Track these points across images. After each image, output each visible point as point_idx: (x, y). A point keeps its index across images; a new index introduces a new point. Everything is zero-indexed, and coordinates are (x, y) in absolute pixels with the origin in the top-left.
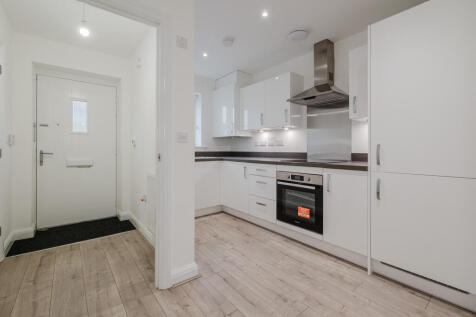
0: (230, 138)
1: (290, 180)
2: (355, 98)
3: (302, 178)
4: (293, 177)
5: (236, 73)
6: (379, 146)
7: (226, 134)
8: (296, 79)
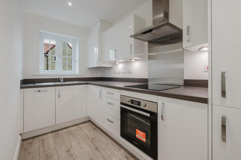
0: (98, 68)
1: (130, 104)
2: (188, 27)
3: (139, 103)
4: (132, 101)
5: (99, 22)
6: (223, 74)
7: (96, 65)
8: (138, 20)
